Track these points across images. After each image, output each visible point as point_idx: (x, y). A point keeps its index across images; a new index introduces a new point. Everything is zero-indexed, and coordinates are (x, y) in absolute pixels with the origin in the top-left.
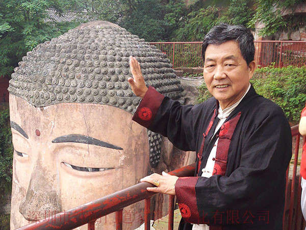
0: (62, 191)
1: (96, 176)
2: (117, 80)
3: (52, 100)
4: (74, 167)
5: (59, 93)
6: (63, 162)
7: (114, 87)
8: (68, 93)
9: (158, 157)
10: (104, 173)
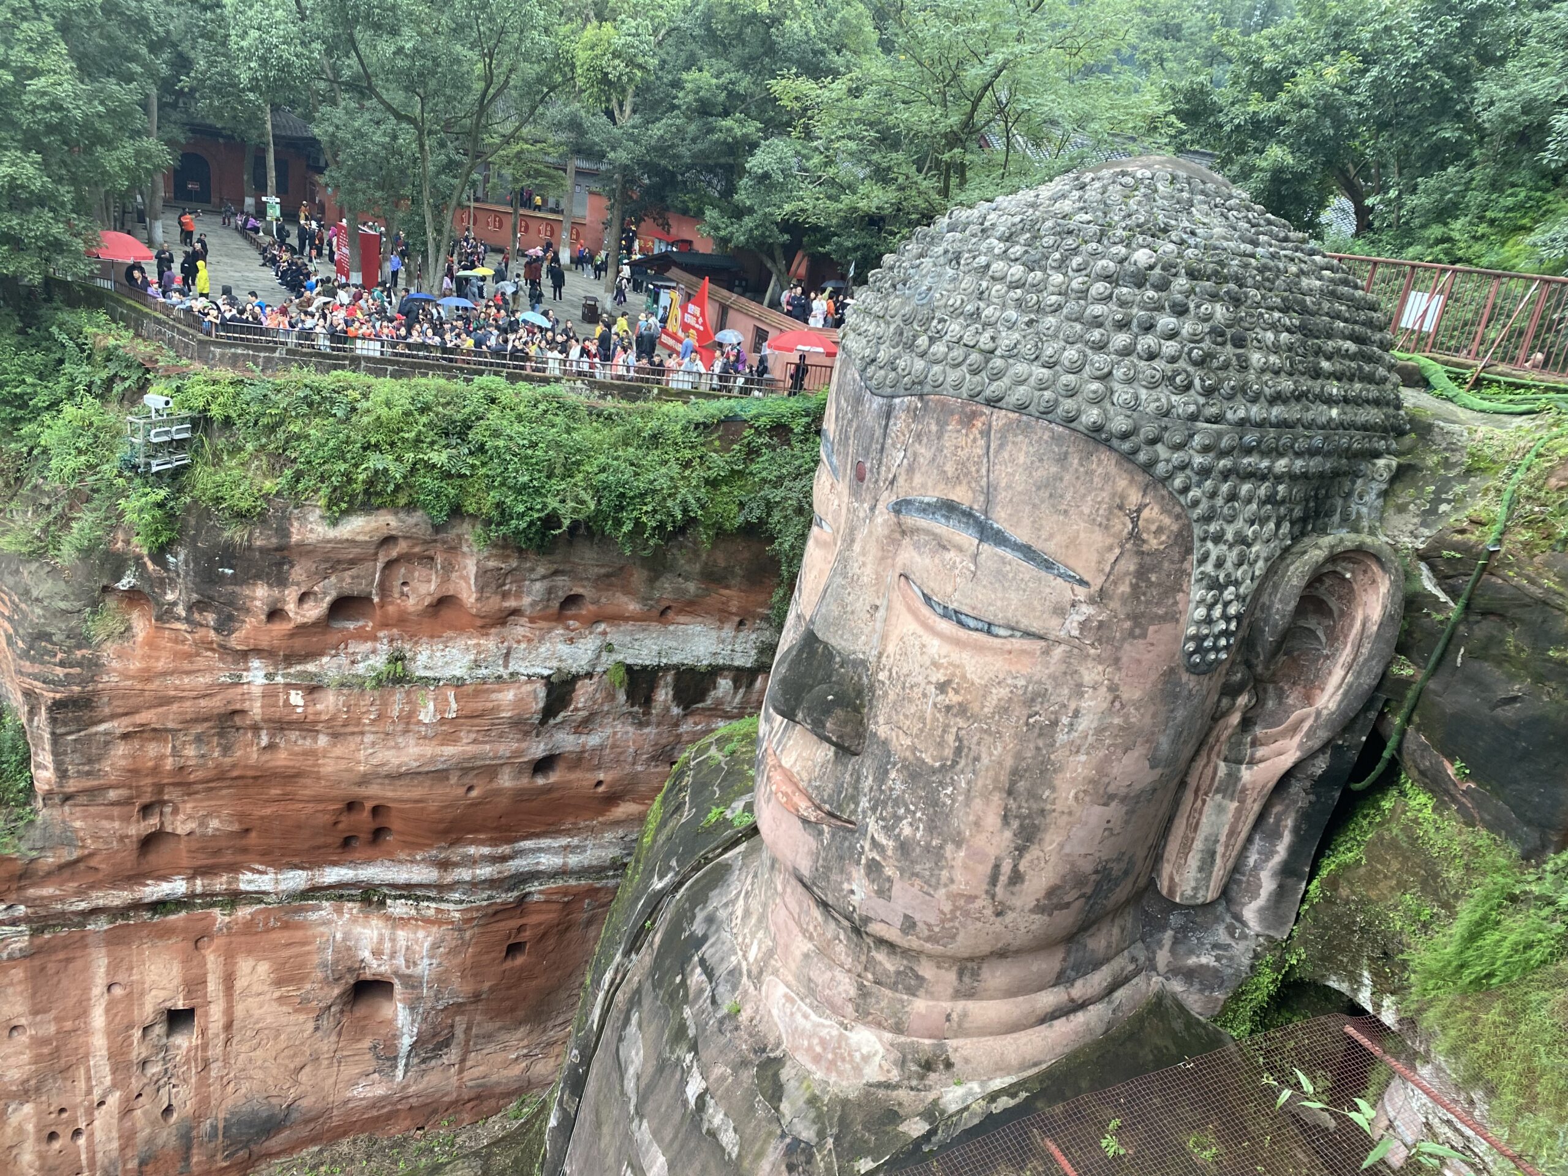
0: (884, 659)
1: (980, 649)
2: (1127, 352)
3: (914, 383)
4: (927, 599)
5: (937, 362)
6: (907, 578)
7: (1110, 373)
8: (964, 368)
9: (1223, 642)
10: (1009, 647)
